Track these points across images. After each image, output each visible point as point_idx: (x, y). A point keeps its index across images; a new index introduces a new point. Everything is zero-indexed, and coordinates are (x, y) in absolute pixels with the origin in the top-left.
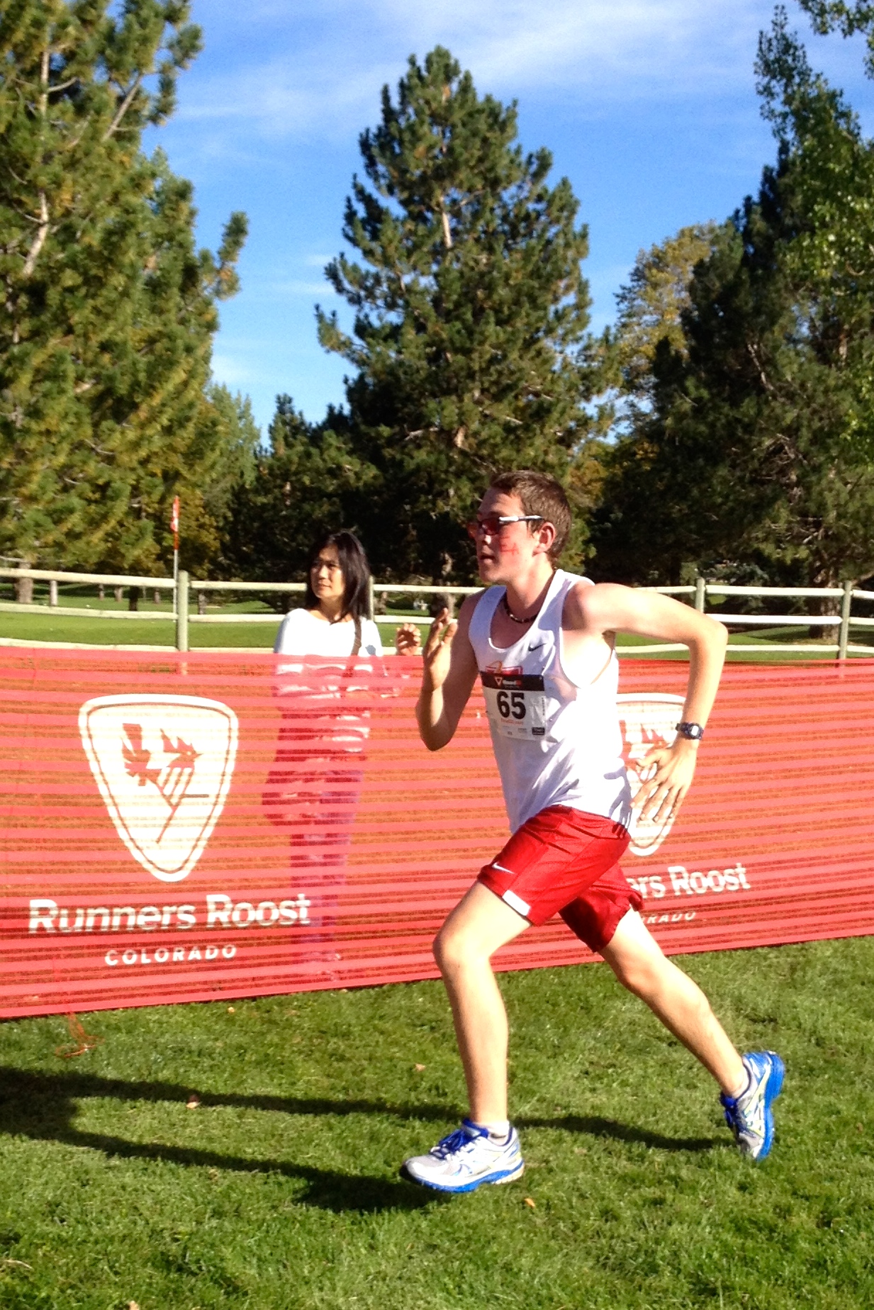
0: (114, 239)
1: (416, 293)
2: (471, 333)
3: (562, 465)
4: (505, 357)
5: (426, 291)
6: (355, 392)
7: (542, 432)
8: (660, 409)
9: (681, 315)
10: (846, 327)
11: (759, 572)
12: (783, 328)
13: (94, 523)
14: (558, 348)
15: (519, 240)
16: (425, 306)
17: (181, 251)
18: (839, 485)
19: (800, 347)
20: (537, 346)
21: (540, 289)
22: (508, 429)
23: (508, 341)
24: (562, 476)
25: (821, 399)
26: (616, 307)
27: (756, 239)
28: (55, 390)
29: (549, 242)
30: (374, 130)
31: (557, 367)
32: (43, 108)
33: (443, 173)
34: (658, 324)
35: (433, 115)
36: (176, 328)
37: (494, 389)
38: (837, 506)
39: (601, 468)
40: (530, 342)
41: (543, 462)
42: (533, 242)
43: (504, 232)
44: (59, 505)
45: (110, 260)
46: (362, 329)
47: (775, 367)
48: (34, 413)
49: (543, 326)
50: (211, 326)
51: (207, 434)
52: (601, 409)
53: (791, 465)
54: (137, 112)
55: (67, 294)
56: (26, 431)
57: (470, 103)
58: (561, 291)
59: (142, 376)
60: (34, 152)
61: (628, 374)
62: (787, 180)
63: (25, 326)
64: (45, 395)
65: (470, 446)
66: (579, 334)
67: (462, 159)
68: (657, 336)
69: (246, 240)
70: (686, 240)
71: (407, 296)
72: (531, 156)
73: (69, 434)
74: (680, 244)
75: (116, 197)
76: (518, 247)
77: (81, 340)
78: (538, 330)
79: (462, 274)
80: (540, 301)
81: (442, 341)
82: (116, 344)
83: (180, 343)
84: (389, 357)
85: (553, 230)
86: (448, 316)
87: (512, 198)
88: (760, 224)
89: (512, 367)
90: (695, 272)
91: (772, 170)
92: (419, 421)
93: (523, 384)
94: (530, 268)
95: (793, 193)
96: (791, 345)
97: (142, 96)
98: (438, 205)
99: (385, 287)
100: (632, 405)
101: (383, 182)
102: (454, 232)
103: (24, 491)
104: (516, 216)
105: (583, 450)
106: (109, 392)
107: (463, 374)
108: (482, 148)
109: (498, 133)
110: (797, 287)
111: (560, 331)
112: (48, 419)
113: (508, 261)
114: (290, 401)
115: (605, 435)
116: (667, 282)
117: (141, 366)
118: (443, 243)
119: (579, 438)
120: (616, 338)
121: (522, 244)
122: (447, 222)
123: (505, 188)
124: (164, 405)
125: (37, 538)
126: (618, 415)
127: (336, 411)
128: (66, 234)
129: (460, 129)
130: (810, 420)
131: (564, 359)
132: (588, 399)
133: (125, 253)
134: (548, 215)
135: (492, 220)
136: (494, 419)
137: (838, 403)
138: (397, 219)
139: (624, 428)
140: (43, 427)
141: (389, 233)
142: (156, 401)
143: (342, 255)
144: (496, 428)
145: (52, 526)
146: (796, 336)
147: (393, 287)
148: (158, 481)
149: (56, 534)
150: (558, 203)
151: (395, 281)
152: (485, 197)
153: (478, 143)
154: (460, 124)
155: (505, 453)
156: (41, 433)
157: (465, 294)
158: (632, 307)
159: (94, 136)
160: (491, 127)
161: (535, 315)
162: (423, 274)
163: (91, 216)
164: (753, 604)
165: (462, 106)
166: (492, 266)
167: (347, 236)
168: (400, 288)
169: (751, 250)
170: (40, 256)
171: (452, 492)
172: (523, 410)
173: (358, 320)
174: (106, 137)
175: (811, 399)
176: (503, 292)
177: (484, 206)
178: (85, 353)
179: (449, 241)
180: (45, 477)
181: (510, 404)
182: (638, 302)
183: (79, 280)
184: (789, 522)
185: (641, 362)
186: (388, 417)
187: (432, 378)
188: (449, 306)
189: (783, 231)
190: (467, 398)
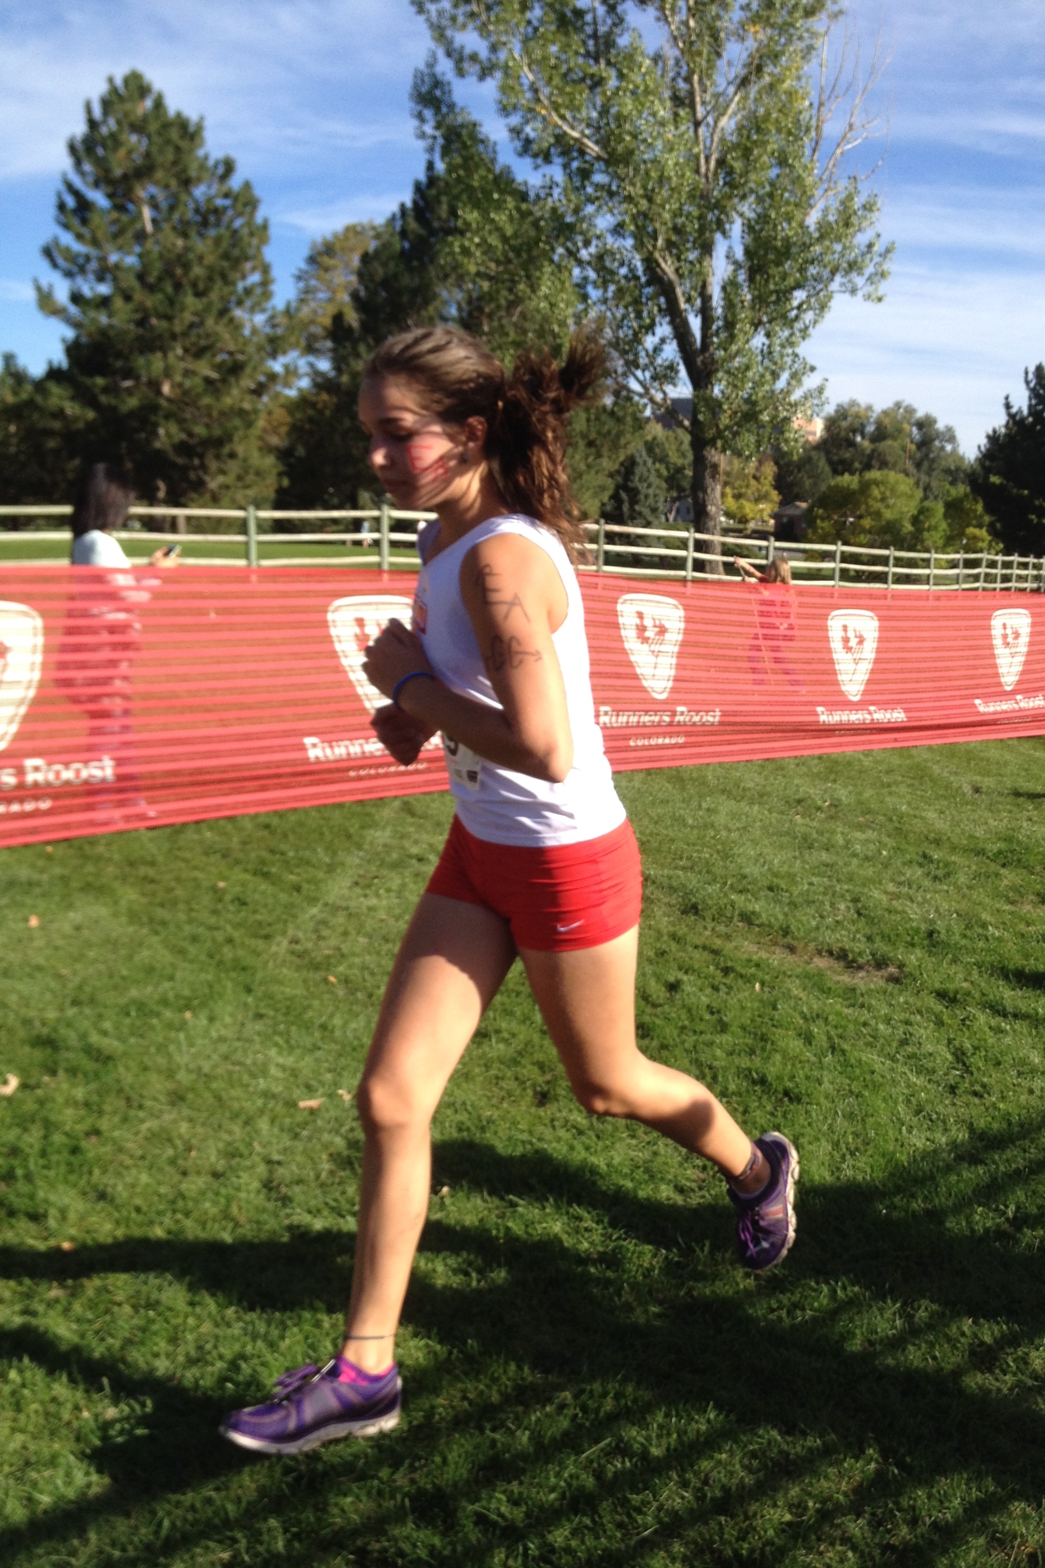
1: (122, 269)
2: (171, 302)
3: (256, 411)
4: (202, 323)
5: (129, 269)
6: (72, 349)
7: (237, 384)
9: (351, 295)
14: (248, 317)
15: (210, 228)
16: (131, 282)
20: (229, 315)
21: (229, 268)
22: (208, 381)
23: (205, 310)
24: (256, 420)
26: (295, 285)
27: (411, 237)
29: (236, 231)
30: (80, 136)
31: (247, 332)
33: (144, 172)
34: (331, 300)
35: (131, 125)
37: (194, 349)
39: (286, 414)
40: (223, 312)
41: (240, 409)
42: (222, 231)
43: (197, 222)
46: (77, 298)
49: (234, 298)
52: (287, 367)
57: (162, 118)
58: (247, 271)
61: (308, 340)
62: (433, 192)
65: (176, 395)
66: (265, 306)
67: (158, 162)
68: (332, 310)
70: (351, 234)
71: (116, 272)
72: (217, 162)
76: (209, 234)
78: (229, 302)
79: (161, 256)
80: (230, 278)
81: (147, 309)
84: (101, 322)
85: (238, 223)
86: (151, 288)
87: (202, 194)
88: (413, 225)
89: (209, 331)
90: (361, 261)
91: (422, 183)
92: (129, 373)
93: (219, 345)
94: (221, 251)
95: (439, 202)
98: (138, 198)
99: (94, 265)
100: (312, 365)
101: (89, 178)
102: (154, 221)
104: (207, 210)
105: (272, 400)
107: (166, 335)
108: (175, 153)
109: (188, 142)
110: (446, 276)
111: (249, 304)
113: (201, 246)
114: (15, 357)
115: (290, 388)
116: (337, 267)
118: (144, 230)
119: (269, 390)
120: (296, 311)
121: (212, 232)
122: (147, 212)
123: (196, 187)
126: (301, 372)
127: (56, 365)
129: (155, 138)
131: (253, 326)
132: (274, 358)
134: (234, 210)
135: (186, 212)
136: (195, 373)
138: (103, 209)
141: (97, 221)
143: (55, 237)
144: (198, 381)
147: (102, 264)
150: (242, 200)
151: (103, 259)
152: (179, 193)
153: (171, 149)
154: (154, 133)
155: (206, 401)
157: (165, 271)
158: (308, 285)
160: (182, 137)
161: (226, 290)
162: (128, 254)
165: (157, 119)
166: (187, 249)
167: (59, 223)
168: (108, 265)
169: (407, 245)
171: (161, 432)
172: (220, 366)
173: (72, 291)
176: (198, 271)
177: (178, 200)
179: (149, 227)
181: (208, 361)
182: (313, 282)
186: (102, 370)
187: (139, 338)
188: (151, 279)
189: (432, 232)
190: (171, 356)
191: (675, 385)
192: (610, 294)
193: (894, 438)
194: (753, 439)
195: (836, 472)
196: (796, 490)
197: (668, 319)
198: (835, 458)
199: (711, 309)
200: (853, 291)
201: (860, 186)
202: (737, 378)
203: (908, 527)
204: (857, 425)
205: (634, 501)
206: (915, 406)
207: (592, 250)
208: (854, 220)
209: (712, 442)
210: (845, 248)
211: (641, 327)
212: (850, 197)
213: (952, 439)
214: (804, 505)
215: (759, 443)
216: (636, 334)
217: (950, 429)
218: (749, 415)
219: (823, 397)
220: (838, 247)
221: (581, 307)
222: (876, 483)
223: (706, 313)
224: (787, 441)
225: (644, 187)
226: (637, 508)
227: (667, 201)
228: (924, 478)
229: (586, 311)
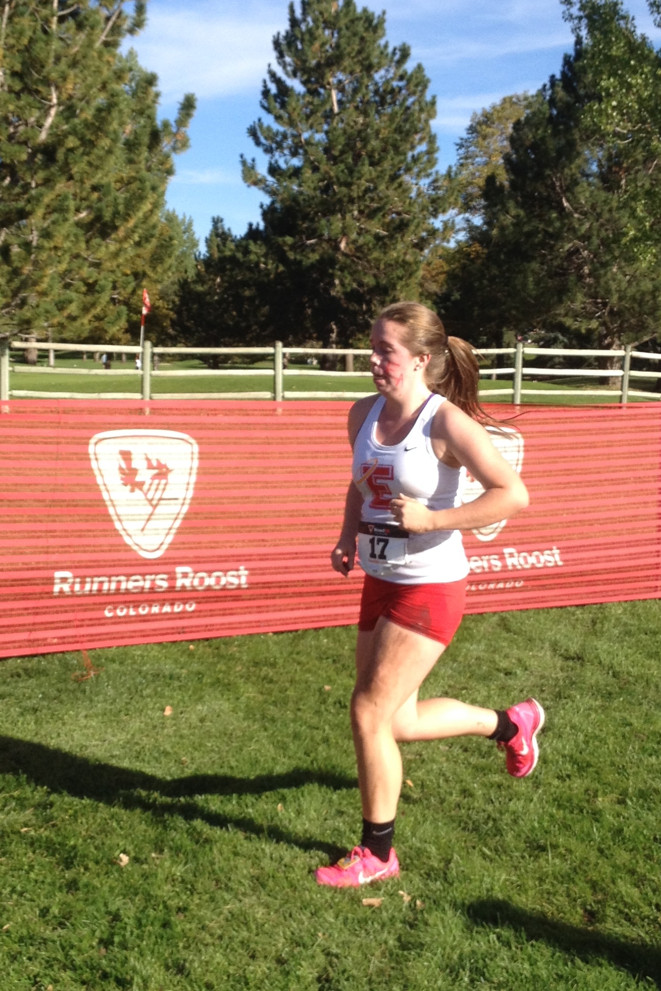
0: (103, 114)
1: (312, 144)
2: (351, 172)
3: (417, 263)
4: (375, 188)
5: (317, 144)
6: (268, 213)
7: (402, 240)
8: (488, 223)
9: (503, 158)
10: (625, 165)
11: (561, 337)
12: (579, 167)
13: (86, 309)
14: (414, 182)
15: (386, 106)
16: (318, 154)
17: (149, 121)
18: (620, 276)
19: (591, 179)
20: (399, 180)
21: (401, 140)
22: (378, 238)
23: (378, 177)
24: (416, 271)
25: (606, 215)
26: (455, 153)
27: (560, 104)
28: (61, 220)
29: (408, 108)
30: (283, 33)
31: (413, 194)
32: (54, 26)
33: (333, 61)
34: (486, 164)
35: (325, 22)
36: (144, 173)
37: (367, 211)
38: (619, 291)
39: (444, 264)
40: (394, 177)
41: (403, 261)
42: (397, 108)
43: (376, 102)
44: (62, 298)
45: (99, 129)
46: (274, 170)
47: (573, 193)
48: (46, 234)
49: (403, 166)
50: (170, 172)
51: (166, 245)
52: (445, 224)
53: (585, 263)
54: (119, 27)
55: (70, 153)
56: (40, 248)
57: (351, 13)
58: (416, 142)
59: (121, 208)
60: (48, 57)
61: (465, 199)
62: (580, 63)
63: (41, 175)
64: (54, 223)
65: (351, 250)
66: (429, 171)
67: (346, 52)
68: (486, 172)
69: (195, 113)
70: (507, 105)
71: (306, 148)
72: (395, 49)
73: (70, 248)
74: (503, 108)
75: (104, 87)
76: (386, 112)
77: (78, 184)
78: (399, 169)
79: (345, 132)
80: (401, 149)
81: (331, 178)
82: (103, 186)
83: (148, 184)
84: (293, 189)
85: (411, 100)
86: (335, 160)
87: (381, 78)
88: (561, 93)
89: (381, 195)
90: (514, 128)
91: (570, 57)
92: (313, 232)
93: (388, 207)
94: (394, 126)
95: (585, 73)
96: (584, 179)
97: (123, 15)
98: (329, 84)
99: (290, 141)
100: (468, 220)
101: (289, 68)
102: (340, 102)
103: (38, 288)
104: (384, 91)
105: (431, 252)
106: (98, 218)
107: (346, 199)
108: (360, 44)
109: (371, 33)
110: (588, 138)
111: (415, 170)
112: (56, 239)
113: (377, 121)
114: (222, 220)
115: (448, 241)
116: (493, 134)
117: (121, 201)
118: (332, 110)
119: (429, 244)
120: (456, 174)
121: (389, 110)
122: (335, 96)
123: (376, 71)
124: (136, 227)
125: (46, 321)
126: (457, 227)
127: (254, 227)
128: (69, 111)
129: (344, 32)
130: (599, 231)
131: (419, 189)
132: (435, 216)
133: (111, 124)
134: (408, 90)
135: (367, 94)
136: (367, 231)
137: (619, 219)
138: (299, 94)
139: (462, 236)
140: (52, 245)
141: (294, 104)
142: (131, 223)
143: (260, 120)
144: (369, 238)
145: (57, 312)
146: (589, 172)
147: (296, 141)
148: (131, 278)
149: (59, 318)
150: (414, 81)
151: (297, 137)
152: (362, 77)
153: (357, 40)
154: (344, 27)
155: (376, 254)
156: (50, 249)
157: (347, 145)
158: (468, 152)
159: (90, 44)
160: (367, 29)
161: (398, 158)
162: (317, 132)
163: (86, 98)
164: (557, 360)
165: (347, 14)
166: (366, 125)
167: (263, 107)
168: (301, 142)
169: (555, 112)
170: (51, 127)
171: (337, 282)
172: (388, 224)
173: (270, 164)
174: (98, 45)
175: (599, 216)
176: (374, 143)
177: (361, 84)
178: (81, 192)
179: (336, 109)
180: (52, 278)
181: (379, 220)
182: (472, 148)
183: (78, 143)
184: (584, 303)
185: (475, 191)
186: (291, 230)
187: (323, 202)
188: (336, 153)
189: (579, 99)
190: (348, 216)
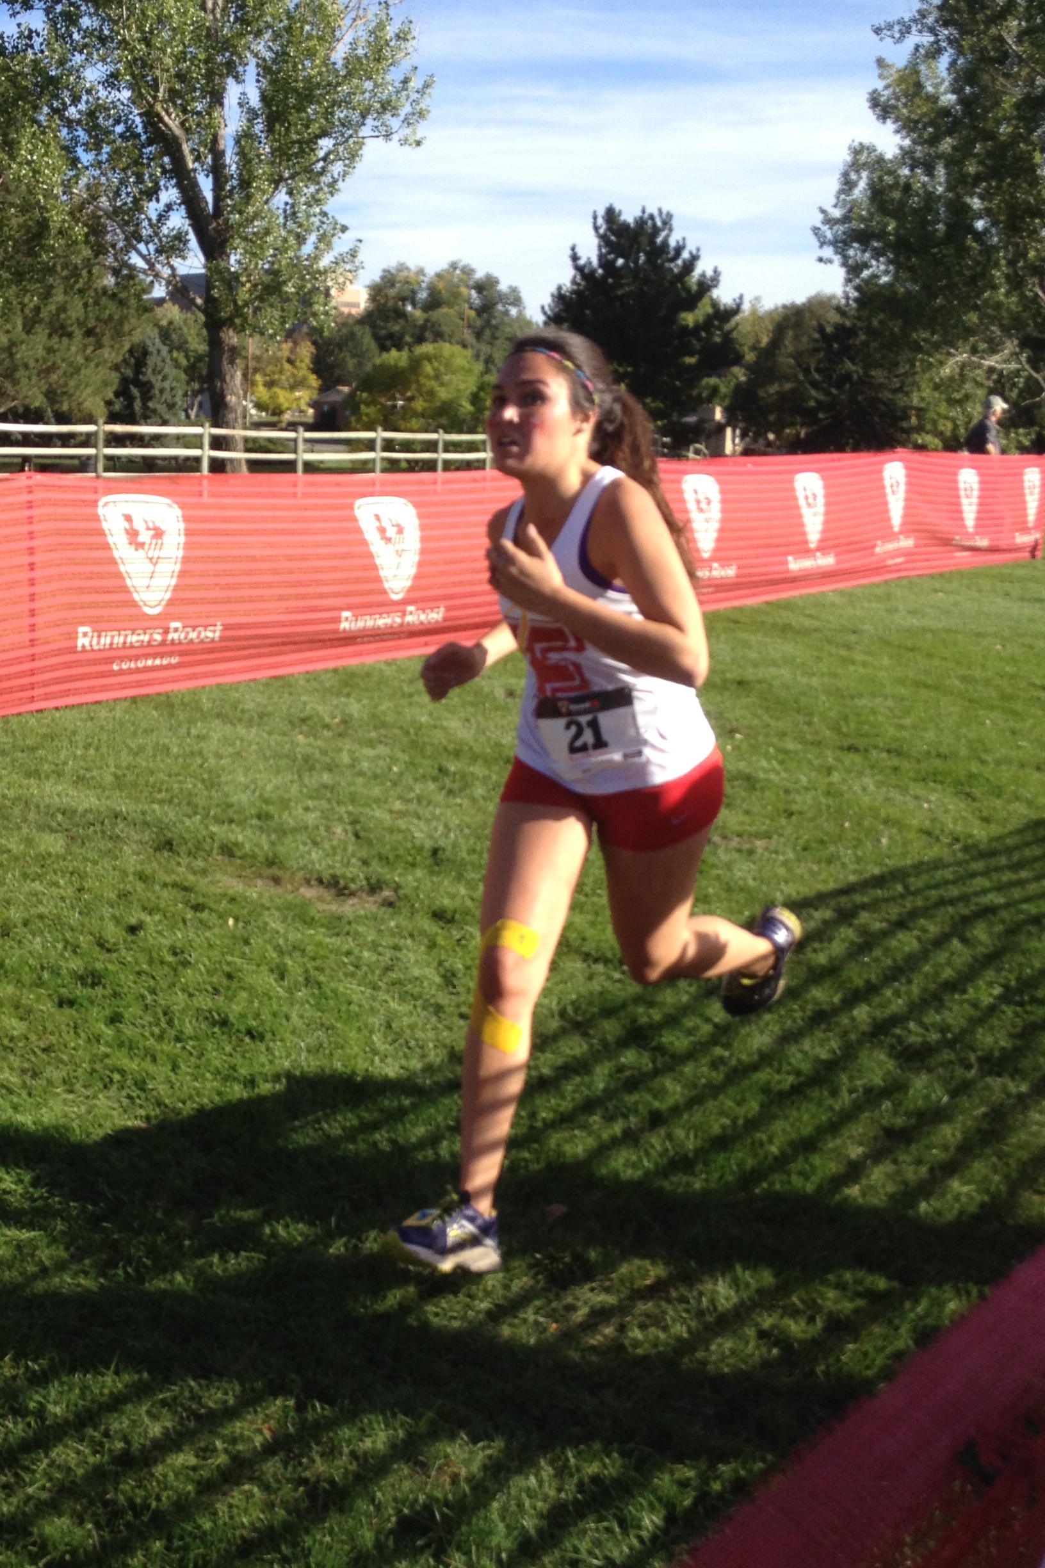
191: (184, 258)
192: (104, 157)
193: (450, 305)
194: (277, 314)
195: (384, 348)
196: (337, 372)
197: (173, 182)
198: (383, 333)
199: (224, 166)
200: (388, 136)
201: (392, 12)
202: (255, 245)
203: (467, 407)
204: (407, 293)
205: (146, 397)
206: (474, 266)
207: (82, 106)
208: (387, 52)
209: (229, 322)
210: (376, 85)
211: (141, 192)
212: (381, 26)
213: (517, 301)
214: (346, 389)
215: (283, 321)
216: (136, 201)
217: (514, 290)
218: (271, 287)
219: (357, 261)
220: (368, 85)
221: (71, 173)
222: (429, 358)
223: (217, 171)
224: (315, 315)
225: (140, 29)
226: (151, 405)
227: (169, 43)
228: (485, 349)
229: (77, 177)
